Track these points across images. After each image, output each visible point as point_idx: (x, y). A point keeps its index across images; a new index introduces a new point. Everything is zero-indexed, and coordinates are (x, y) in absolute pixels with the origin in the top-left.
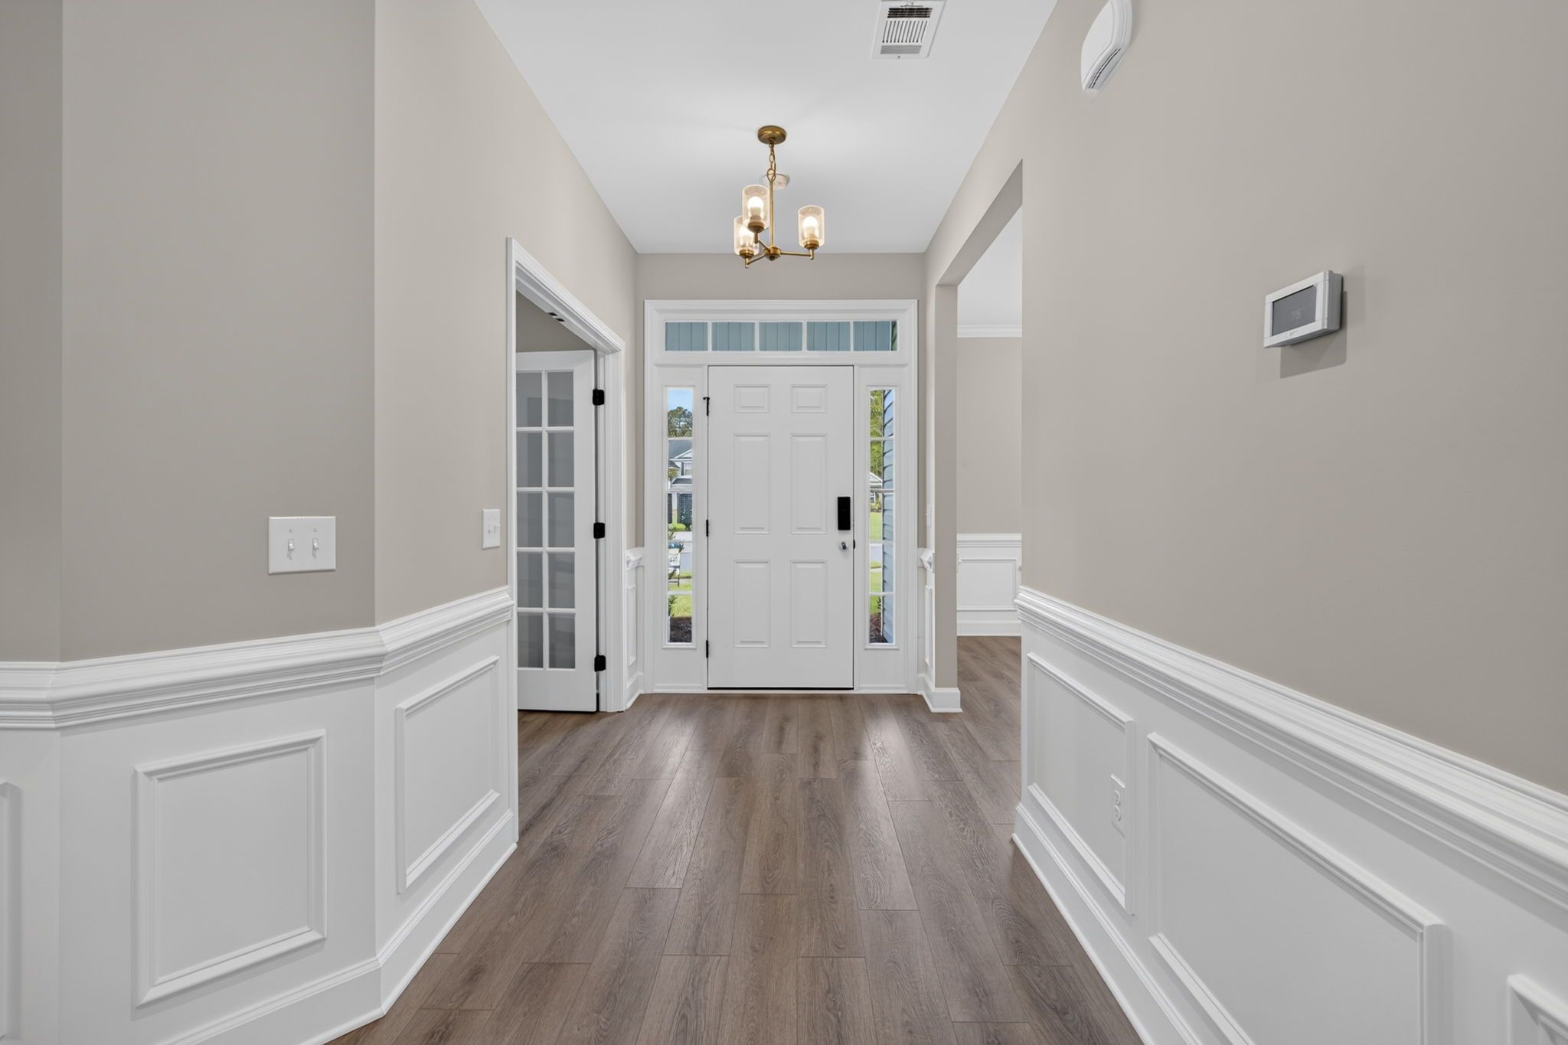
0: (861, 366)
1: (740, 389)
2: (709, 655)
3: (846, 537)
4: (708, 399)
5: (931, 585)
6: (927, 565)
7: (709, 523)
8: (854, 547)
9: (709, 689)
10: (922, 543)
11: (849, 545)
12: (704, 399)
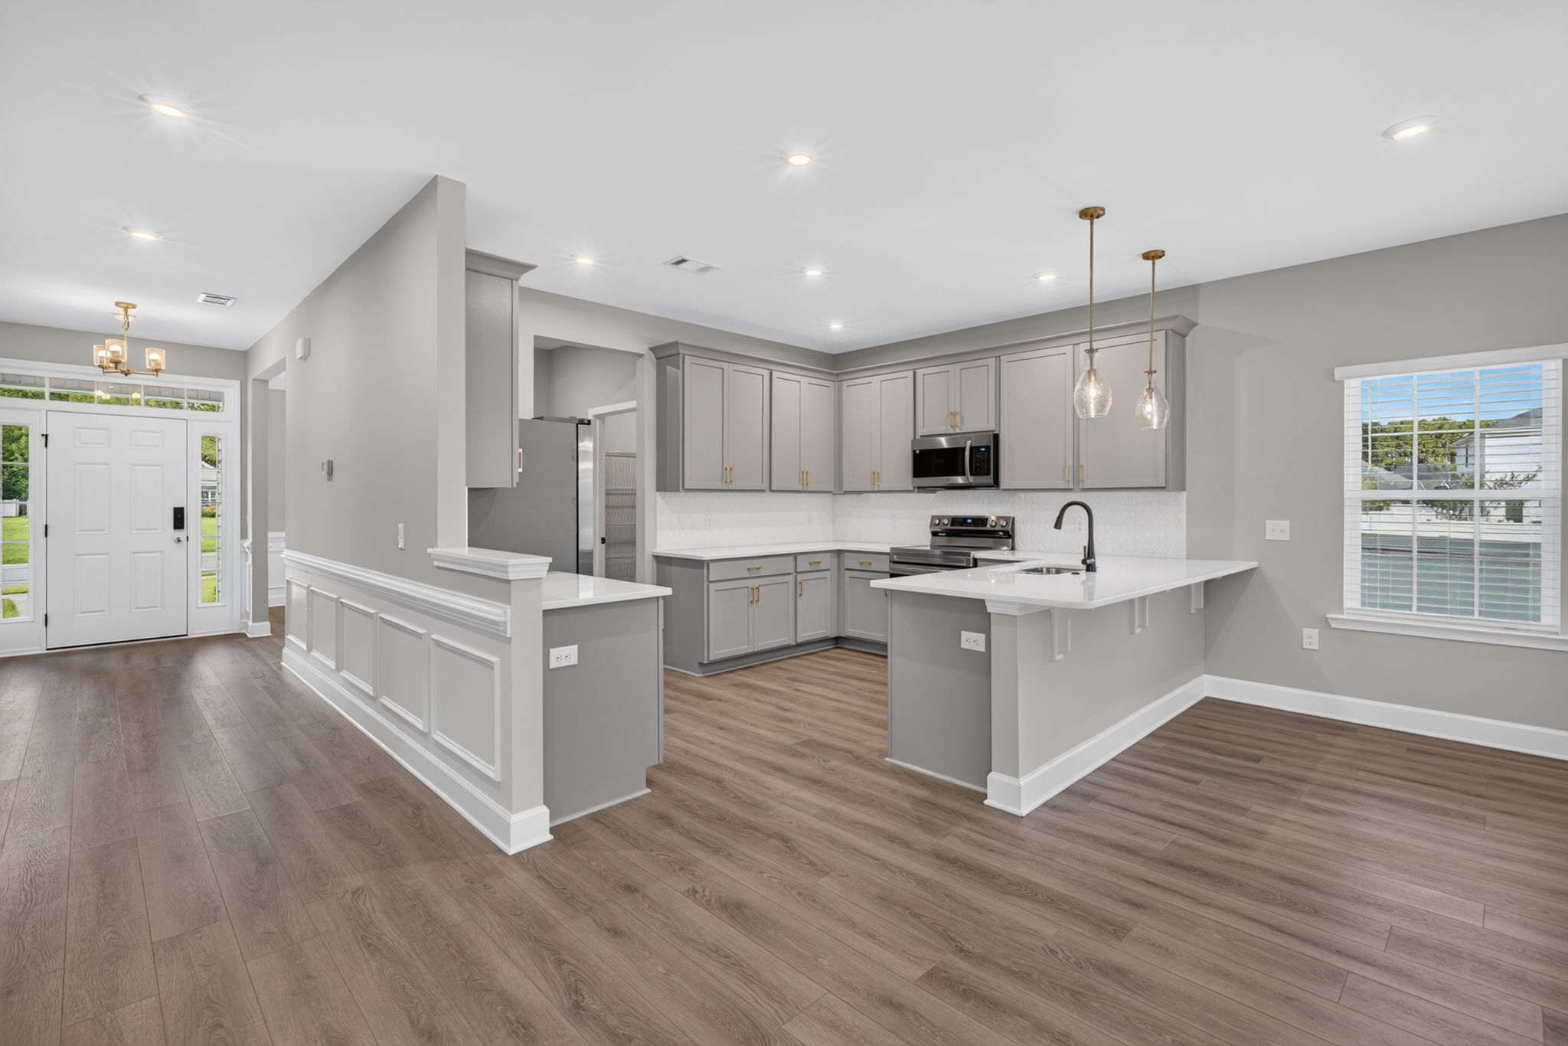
0: (193, 420)
1: (80, 430)
2: (48, 625)
3: (181, 534)
4: (47, 436)
5: (250, 562)
6: (247, 550)
7: (48, 526)
8: (188, 540)
9: (47, 649)
10: (244, 536)
11: (183, 539)
12: (43, 435)
